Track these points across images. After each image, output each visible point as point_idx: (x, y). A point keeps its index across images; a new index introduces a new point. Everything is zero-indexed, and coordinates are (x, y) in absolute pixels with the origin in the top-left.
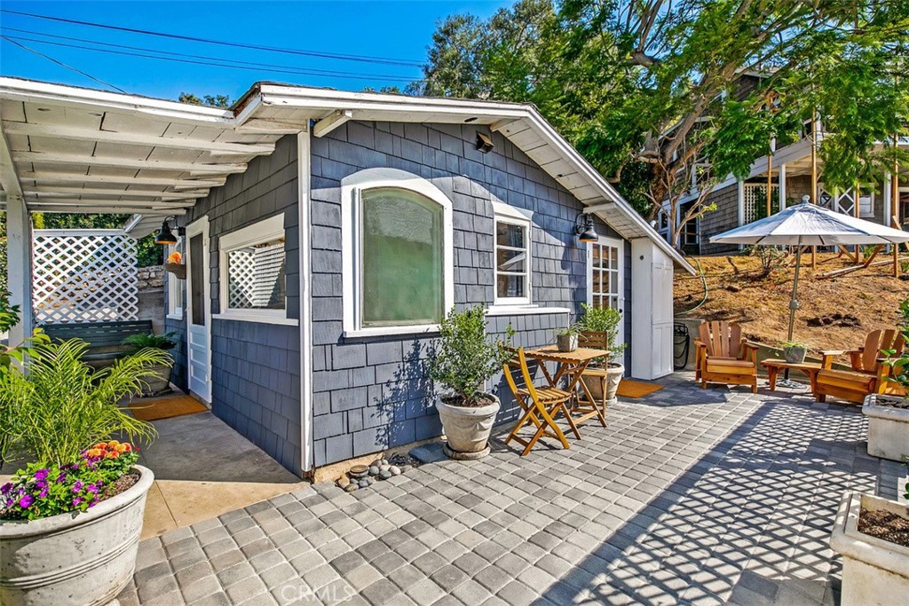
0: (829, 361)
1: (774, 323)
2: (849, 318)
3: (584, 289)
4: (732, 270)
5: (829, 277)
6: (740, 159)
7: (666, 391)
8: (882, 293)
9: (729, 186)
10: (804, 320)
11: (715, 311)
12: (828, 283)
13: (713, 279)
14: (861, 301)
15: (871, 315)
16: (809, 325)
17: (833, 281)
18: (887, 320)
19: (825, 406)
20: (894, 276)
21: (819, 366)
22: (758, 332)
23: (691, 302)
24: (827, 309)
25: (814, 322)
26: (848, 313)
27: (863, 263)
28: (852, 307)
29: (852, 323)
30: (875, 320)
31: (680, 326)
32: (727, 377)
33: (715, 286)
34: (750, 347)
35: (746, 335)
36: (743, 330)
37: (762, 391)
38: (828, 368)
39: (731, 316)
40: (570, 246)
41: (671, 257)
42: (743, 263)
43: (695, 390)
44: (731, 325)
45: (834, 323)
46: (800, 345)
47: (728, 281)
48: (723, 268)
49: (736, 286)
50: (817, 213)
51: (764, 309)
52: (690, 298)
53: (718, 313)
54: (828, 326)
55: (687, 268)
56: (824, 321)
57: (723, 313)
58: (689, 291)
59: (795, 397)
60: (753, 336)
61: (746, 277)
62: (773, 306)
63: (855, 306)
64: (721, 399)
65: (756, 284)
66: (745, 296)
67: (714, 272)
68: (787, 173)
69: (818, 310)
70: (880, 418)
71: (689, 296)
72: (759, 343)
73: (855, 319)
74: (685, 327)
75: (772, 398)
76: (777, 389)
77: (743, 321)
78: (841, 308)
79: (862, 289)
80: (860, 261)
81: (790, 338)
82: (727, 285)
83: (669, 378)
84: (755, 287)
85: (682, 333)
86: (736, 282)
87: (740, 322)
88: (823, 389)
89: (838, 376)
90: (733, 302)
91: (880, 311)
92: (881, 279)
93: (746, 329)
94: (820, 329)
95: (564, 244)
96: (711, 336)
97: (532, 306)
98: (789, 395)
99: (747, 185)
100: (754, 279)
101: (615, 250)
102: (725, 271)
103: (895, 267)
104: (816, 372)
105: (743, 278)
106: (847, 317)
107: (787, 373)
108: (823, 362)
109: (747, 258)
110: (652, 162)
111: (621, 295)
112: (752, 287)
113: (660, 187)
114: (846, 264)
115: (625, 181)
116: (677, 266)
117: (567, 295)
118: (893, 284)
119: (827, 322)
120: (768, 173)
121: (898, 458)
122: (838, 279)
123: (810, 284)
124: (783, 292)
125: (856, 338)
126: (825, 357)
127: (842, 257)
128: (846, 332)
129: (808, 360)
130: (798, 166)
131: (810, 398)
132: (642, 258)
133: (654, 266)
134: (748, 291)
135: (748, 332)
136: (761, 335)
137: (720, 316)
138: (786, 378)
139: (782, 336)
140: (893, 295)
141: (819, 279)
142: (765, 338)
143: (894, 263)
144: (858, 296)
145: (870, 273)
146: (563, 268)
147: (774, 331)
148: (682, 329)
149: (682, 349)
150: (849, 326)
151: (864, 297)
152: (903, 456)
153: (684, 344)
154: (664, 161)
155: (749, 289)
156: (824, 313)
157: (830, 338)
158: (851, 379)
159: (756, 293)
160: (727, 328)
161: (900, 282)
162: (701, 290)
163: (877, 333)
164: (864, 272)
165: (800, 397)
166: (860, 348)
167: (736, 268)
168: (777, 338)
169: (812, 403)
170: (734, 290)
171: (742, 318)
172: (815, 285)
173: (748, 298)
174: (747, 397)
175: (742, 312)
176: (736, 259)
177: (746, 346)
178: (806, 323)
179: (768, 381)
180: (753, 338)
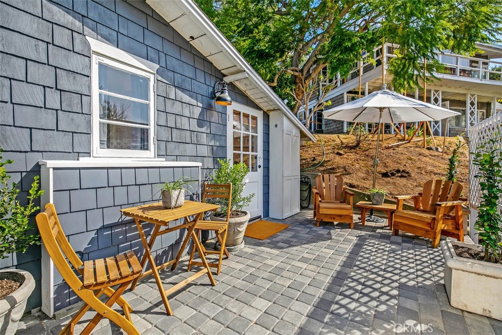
0: (401, 204)
1: (363, 175)
2: (405, 172)
3: (224, 147)
4: (340, 142)
5: (392, 147)
6: (344, 62)
7: (289, 230)
8: (420, 157)
9: (339, 95)
10: (380, 173)
11: (329, 167)
12: (391, 151)
13: (329, 147)
14: (410, 162)
15: (416, 170)
16: (382, 177)
17: (394, 150)
18: (424, 173)
19: (399, 239)
20: (424, 147)
21: (394, 207)
22: (354, 182)
23: (315, 162)
24: (393, 166)
25: (385, 175)
26: (404, 169)
27: (407, 140)
28: (405, 165)
29: (406, 175)
30: (418, 173)
31: (305, 178)
32: (334, 217)
33: (330, 151)
34: (349, 194)
35: (347, 184)
36: (345, 180)
37: (357, 227)
38: (401, 209)
39: (338, 171)
40: (209, 108)
41: (298, 128)
42: (346, 139)
43: (310, 228)
44: (336, 177)
45: (397, 175)
46: (381, 191)
47: (337, 149)
48: (335, 141)
49: (341, 152)
50: (392, 95)
51: (357, 166)
52: (314, 159)
53: (331, 169)
54: (393, 177)
55: (310, 137)
56: (391, 174)
57: (333, 169)
58: (314, 154)
59: (378, 231)
60: (351, 184)
61: (347, 147)
62: (362, 165)
63: (407, 165)
64: (328, 236)
65: (353, 150)
66: (346, 158)
67: (330, 143)
68: (369, 89)
69: (387, 167)
70: (463, 271)
71: (314, 158)
72: (354, 189)
73: (408, 173)
74: (308, 178)
75: (363, 233)
76: (366, 223)
77: (345, 174)
78: (399, 166)
79: (409, 154)
80: (406, 139)
81: (374, 186)
82: (336, 151)
83: (296, 217)
84: (352, 153)
85: (306, 183)
86: (342, 149)
87: (343, 175)
88: (398, 226)
89: (408, 216)
90: (339, 162)
91: (420, 168)
92: (417, 149)
93: (346, 179)
94: (389, 179)
95: (201, 105)
96: (324, 185)
97: (157, 159)
98: (374, 229)
99: (348, 95)
100: (351, 148)
101: (255, 118)
102: (336, 143)
103: (424, 143)
104: (392, 212)
105: (345, 147)
106: (404, 171)
107: (372, 211)
108: (397, 203)
109: (348, 136)
110: (295, 74)
111: (260, 153)
112: (351, 152)
113: (300, 91)
114: (399, 140)
115: (280, 86)
116: (303, 135)
117: (204, 151)
118: (424, 152)
119: (393, 174)
120: (359, 89)
121: (480, 312)
122: (396, 148)
123: (382, 151)
124: (367, 156)
125: (409, 184)
126: (398, 200)
127: (397, 136)
128: (403, 181)
129: (386, 201)
130: (374, 85)
131: (388, 231)
132: (276, 126)
133: (285, 132)
134: (348, 155)
135: (348, 181)
136: (355, 183)
137: (331, 171)
138: (371, 214)
139: (368, 184)
140: (425, 158)
141: (387, 148)
142: (358, 186)
143: (424, 140)
144: (408, 159)
145: (412, 146)
146: (200, 126)
147: (363, 181)
148: (306, 180)
149: (306, 194)
150: (405, 177)
151: (411, 159)
152: (484, 310)
153: (308, 190)
154: (302, 75)
155: (349, 154)
156: (391, 169)
157: (395, 185)
158: (417, 218)
159: (352, 156)
160: (334, 179)
161: (427, 151)
162: (321, 154)
163: (430, 182)
164: (409, 145)
165: (381, 231)
166: (419, 194)
167: (341, 141)
168: (365, 185)
169: (390, 237)
170: (340, 154)
171: (344, 172)
172: (385, 152)
173: (348, 159)
174: (346, 232)
175: (344, 168)
176: (342, 136)
177: (346, 193)
178: (381, 176)
179: (360, 216)
180: (351, 186)
